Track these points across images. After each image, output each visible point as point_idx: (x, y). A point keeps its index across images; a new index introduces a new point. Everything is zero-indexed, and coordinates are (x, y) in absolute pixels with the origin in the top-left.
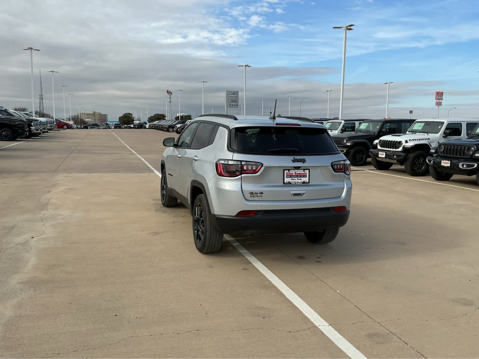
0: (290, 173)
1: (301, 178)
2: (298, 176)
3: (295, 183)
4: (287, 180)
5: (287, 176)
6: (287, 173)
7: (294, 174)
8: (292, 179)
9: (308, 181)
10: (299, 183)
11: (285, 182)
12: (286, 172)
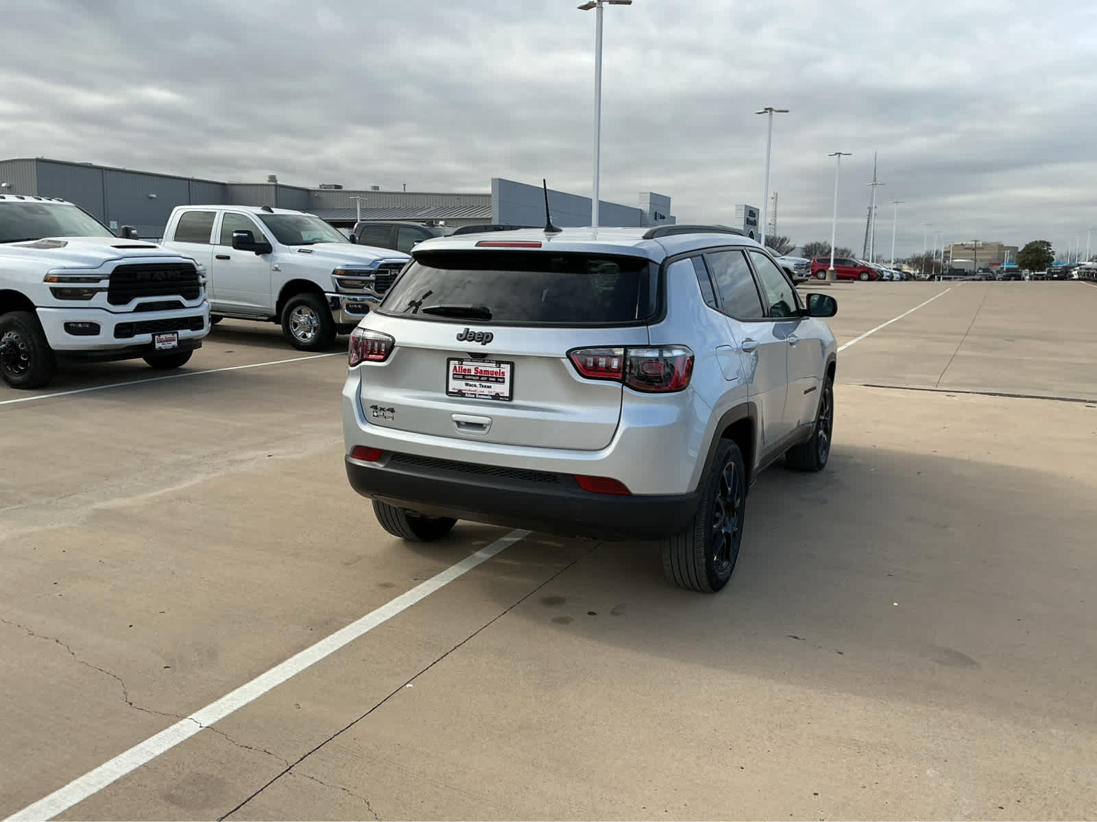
0: (464, 367)
1: (489, 385)
2: (482, 378)
3: (475, 394)
4: (455, 385)
5: (455, 376)
6: (455, 367)
7: (473, 373)
8: (467, 384)
9: (507, 394)
10: (482, 397)
11: (450, 390)
12: (452, 363)
